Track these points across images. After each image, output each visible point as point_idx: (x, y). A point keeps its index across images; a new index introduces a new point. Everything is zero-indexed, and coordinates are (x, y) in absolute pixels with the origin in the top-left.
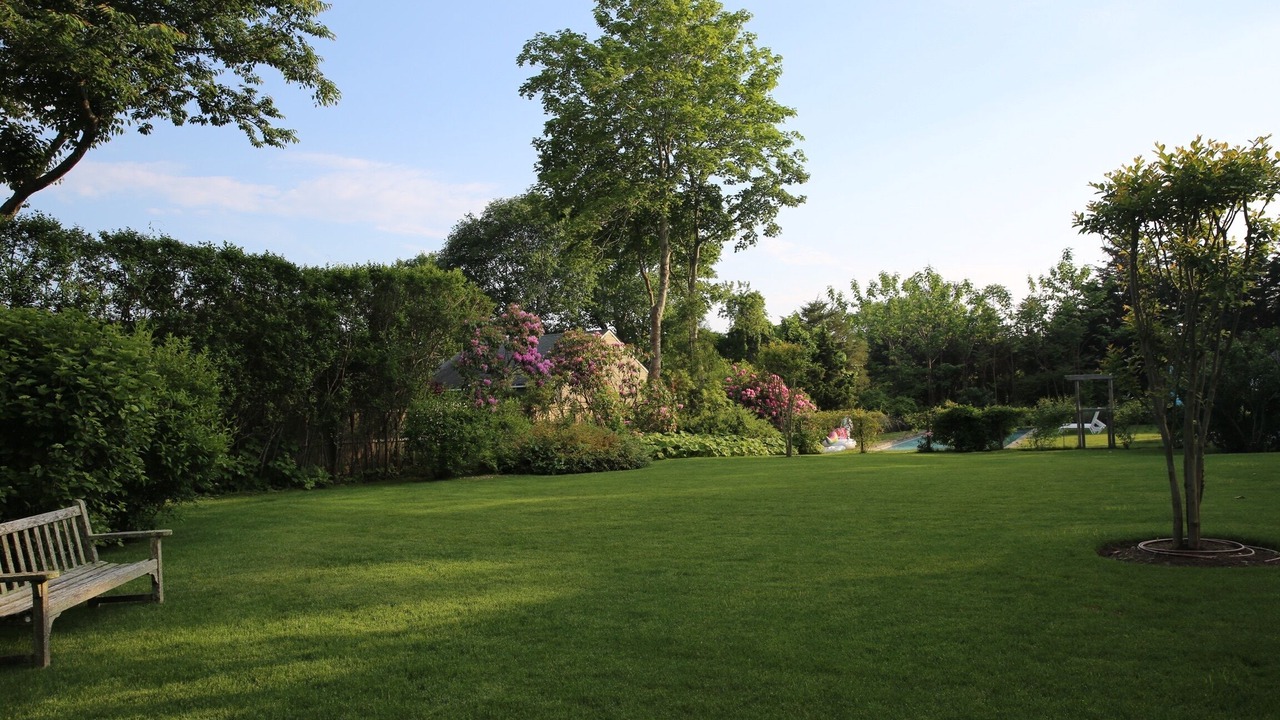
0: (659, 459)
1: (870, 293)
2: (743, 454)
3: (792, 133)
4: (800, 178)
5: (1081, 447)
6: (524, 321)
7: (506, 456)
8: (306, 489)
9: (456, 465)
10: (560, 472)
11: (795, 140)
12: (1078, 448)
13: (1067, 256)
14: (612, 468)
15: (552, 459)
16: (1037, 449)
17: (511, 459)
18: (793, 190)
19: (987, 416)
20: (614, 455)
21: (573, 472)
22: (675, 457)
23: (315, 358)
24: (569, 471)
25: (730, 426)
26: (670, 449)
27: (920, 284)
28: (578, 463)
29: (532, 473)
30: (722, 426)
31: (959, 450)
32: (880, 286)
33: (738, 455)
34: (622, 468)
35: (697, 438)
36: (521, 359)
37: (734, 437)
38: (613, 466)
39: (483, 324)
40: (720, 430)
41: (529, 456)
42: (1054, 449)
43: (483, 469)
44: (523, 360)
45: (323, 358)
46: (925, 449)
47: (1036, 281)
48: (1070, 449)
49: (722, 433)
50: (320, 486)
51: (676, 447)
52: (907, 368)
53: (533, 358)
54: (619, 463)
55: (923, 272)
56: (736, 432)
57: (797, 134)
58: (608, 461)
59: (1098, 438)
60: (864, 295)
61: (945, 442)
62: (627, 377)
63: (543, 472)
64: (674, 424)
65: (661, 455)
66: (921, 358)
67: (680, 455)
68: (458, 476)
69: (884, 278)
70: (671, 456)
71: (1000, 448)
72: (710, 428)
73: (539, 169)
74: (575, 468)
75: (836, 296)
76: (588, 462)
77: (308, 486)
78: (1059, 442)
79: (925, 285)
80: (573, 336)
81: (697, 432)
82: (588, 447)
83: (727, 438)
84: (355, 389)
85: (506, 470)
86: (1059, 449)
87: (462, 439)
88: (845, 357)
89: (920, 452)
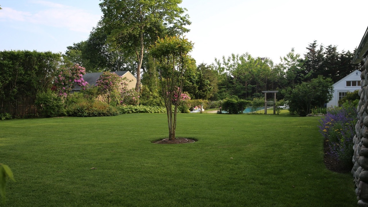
0: (130, 113)
1: (229, 60)
2: (159, 113)
3: (184, 8)
4: (189, 23)
5: (266, 114)
6: (79, 70)
7: (70, 111)
8: (2, 120)
9: (51, 114)
10: (85, 116)
11: (185, 11)
12: (264, 114)
13: (293, 50)
14: (104, 116)
15: (83, 112)
16: (252, 114)
17: (71, 112)
18: (186, 27)
19: (238, 103)
20: (105, 112)
21: (90, 116)
22: (135, 113)
23: (3, 80)
24: (89, 116)
25: (157, 103)
26: (133, 110)
27: (244, 58)
28: (92, 114)
29: (77, 117)
30: (155, 103)
31: (230, 113)
32: (232, 58)
33: (157, 113)
34: (108, 116)
35: (145, 107)
36: (76, 81)
37: (158, 107)
38: (104, 115)
39: (64, 70)
40: (153, 105)
41: (76, 111)
42: (257, 114)
43: (62, 115)
44: (77, 82)
45: (6, 80)
46: (220, 113)
47: (283, 58)
48: (262, 114)
49: (154, 105)
50: (7, 119)
51: (136, 110)
52: (239, 86)
53: (81, 81)
54: (107, 114)
55: (245, 54)
56: (159, 105)
57: (186, 9)
58: (103, 114)
59: (270, 111)
60: (226, 61)
61: (226, 110)
62: (123, 87)
63: (81, 116)
64: (138, 102)
65: (130, 112)
66: (243, 83)
67: (137, 112)
68: (52, 117)
69: (233, 55)
70: (133, 112)
71: (242, 113)
72: (151, 104)
73: (103, 18)
74: (91, 115)
75: (217, 61)
76: (96, 114)
77: (3, 119)
78: (259, 112)
79: (246, 58)
80: (105, 74)
81: (146, 105)
82: (96, 109)
83: (155, 107)
84: (19, 90)
85: (70, 116)
86: (259, 114)
87: (53, 106)
88: (209, 82)
89: (218, 113)
